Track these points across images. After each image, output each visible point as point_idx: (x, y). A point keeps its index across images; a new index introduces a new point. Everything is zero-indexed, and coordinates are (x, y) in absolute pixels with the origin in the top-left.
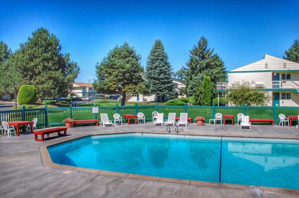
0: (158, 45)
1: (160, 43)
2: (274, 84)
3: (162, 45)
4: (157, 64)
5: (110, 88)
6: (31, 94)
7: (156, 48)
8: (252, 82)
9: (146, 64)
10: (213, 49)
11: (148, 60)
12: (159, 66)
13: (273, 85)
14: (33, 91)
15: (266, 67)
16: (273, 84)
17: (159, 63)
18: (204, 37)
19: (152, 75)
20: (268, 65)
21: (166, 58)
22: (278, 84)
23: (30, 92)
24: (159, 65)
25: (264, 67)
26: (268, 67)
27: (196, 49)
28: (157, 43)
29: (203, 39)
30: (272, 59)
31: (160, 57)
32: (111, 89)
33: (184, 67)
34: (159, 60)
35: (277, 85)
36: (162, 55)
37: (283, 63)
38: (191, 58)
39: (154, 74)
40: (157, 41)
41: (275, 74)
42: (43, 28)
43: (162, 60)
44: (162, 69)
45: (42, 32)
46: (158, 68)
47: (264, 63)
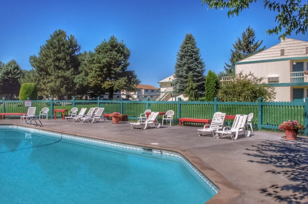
0: (189, 39)
1: (190, 38)
2: (293, 76)
3: (193, 40)
4: (185, 60)
5: (89, 85)
6: (29, 92)
7: (186, 44)
8: (249, 74)
9: (176, 61)
10: (261, 40)
11: (178, 57)
12: (187, 63)
13: (291, 78)
14: (31, 89)
15: (282, 54)
16: (291, 76)
17: (187, 60)
18: (250, 28)
19: (180, 73)
20: (285, 51)
21: (195, 53)
22: (302, 77)
23: (29, 90)
24: (187, 61)
25: (280, 55)
26: (285, 54)
27: (240, 42)
28: (188, 38)
29: (249, 30)
30: (290, 43)
31: (189, 53)
32: (91, 85)
33: (227, 63)
34: (188, 57)
35: (299, 78)
36: (191, 51)
37: (305, 47)
38: (233, 53)
39: (181, 72)
40: (187, 36)
41: (294, 63)
42: (61, 30)
43: (191, 56)
44: (190, 66)
45: (59, 34)
46: (186, 65)
47: (280, 49)
